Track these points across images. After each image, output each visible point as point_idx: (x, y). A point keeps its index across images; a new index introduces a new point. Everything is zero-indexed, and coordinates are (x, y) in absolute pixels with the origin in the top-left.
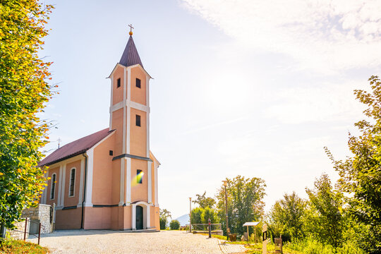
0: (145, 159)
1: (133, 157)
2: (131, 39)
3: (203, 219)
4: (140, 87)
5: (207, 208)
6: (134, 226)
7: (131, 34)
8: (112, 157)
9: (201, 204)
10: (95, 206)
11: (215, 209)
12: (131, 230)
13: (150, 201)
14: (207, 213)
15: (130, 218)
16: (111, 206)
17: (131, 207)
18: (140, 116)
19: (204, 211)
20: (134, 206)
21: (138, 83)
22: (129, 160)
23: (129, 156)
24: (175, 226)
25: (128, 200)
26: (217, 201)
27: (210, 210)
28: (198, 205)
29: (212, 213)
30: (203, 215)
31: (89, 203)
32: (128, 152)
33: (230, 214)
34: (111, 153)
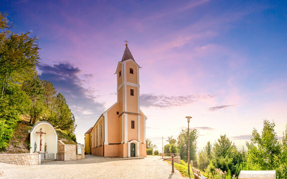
0: (137, 114)
1: (128, 113)
2: (127, 48)
3: (170, 150)
4: (133, 73)
5: (172, 144)
6: (129, 155)
7: (126, 45)
8: (119, 115)
9: (170, 142)
10: (109, 144)
11: (176, 145)
12: (127, 158)
13: (139, 140)
14: (172, 147)
15: (127, 151)
16: (118, 144)
17: (128, 144)
18: (133, 90)
19: (171, 146)
20: (129, 143)
21: (132, 71)
22: (126, 115)
23: (126, 113)
24: (157, 153)
25: (126, 140)
26: (177, 141)
27: (174, 145)
28: (168, 143)
29: (175, 147)
30: (170, 148)
31: (106, 143)
32: (126, 111)
33: (182, 147)
34: (118, 113)
